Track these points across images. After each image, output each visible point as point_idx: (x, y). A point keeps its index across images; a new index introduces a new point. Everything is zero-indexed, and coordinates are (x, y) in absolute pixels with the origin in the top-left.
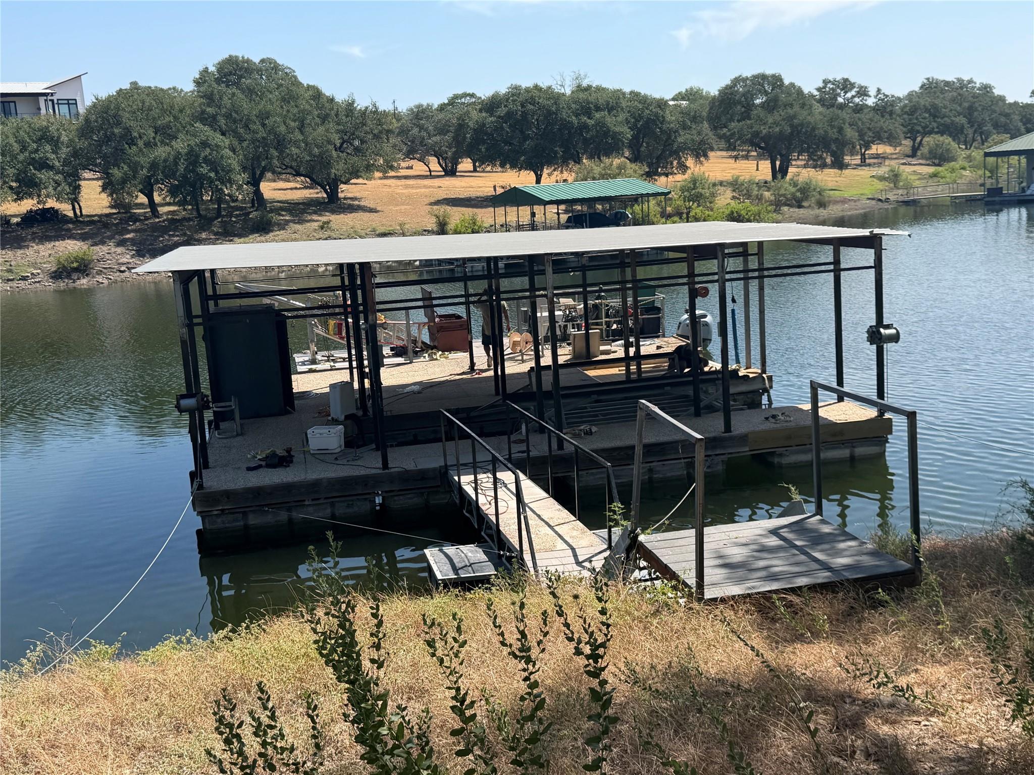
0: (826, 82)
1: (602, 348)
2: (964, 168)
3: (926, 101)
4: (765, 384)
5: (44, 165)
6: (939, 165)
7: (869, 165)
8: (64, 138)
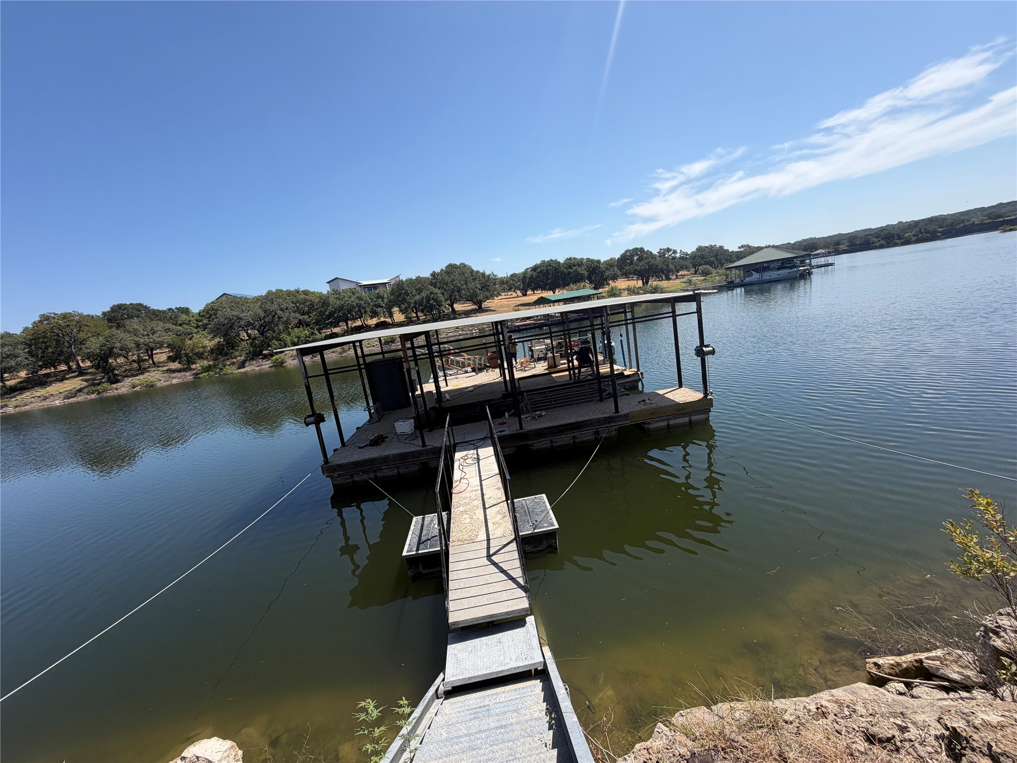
0: (661, 250)
1: (562, 362)
2: (716, 276)
3: (699, 254)
4: (639, 377)
5: (379, 306)
6: (706, 276)
7: (679, 278)
8: (386, 296)
